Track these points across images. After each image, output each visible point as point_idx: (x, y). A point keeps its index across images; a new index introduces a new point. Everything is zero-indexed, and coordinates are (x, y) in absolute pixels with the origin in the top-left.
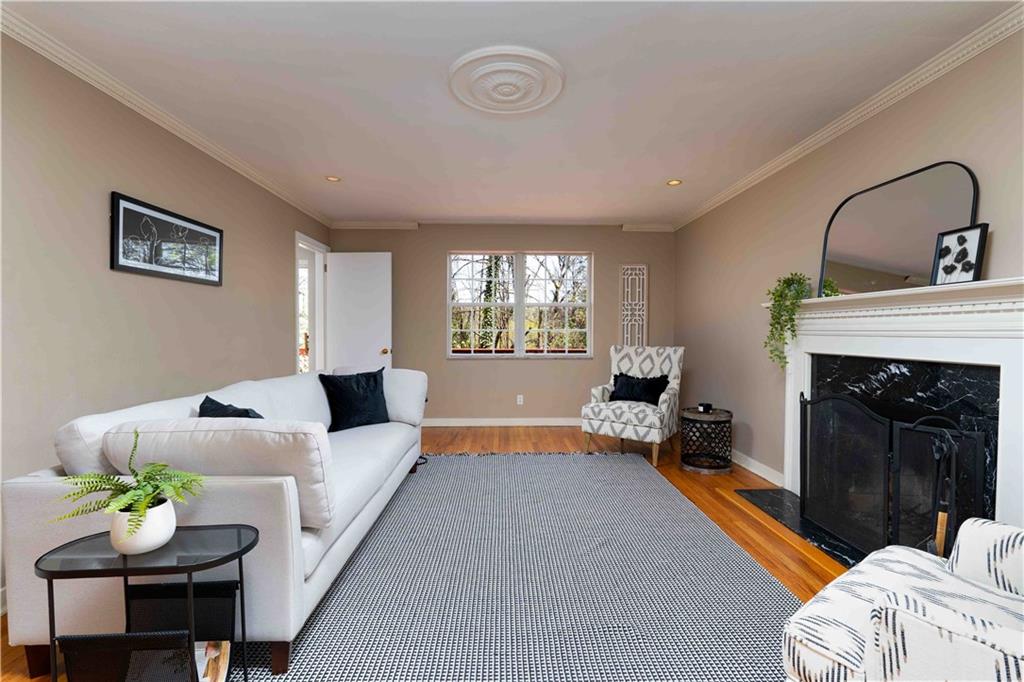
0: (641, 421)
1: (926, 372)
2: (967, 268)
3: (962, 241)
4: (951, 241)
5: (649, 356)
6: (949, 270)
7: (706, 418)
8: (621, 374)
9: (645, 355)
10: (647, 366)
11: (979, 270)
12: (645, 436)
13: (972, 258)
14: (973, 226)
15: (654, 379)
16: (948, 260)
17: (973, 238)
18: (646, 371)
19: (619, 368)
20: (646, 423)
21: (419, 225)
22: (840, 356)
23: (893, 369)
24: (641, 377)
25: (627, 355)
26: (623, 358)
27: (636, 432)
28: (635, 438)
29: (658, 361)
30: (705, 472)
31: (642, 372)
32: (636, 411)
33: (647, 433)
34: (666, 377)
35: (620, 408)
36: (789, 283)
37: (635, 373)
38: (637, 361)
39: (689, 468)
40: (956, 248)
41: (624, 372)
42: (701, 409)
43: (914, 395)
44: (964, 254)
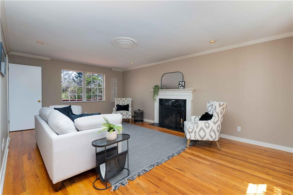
0: (127, 114)
1: (177, 101)
2: (183, 87)
3: (182, 83)
4: (180, 83)
5: (123, 100)
6: (181, 87)
7: (139, 112)
8: (118, 105)
9: (122, 100)
10: (123, 102)
11: (184, 87)
12: (128, 117)
13: (183, 85)
14: (183, 81)
15: (126, 105)
16: (180, 85)
17: (183, 83)
18: (123, 104)
19: (117, 103)
20: (129, 114)
21: (51, 59)
22: (164, 99)
23: (173, 100)
24: (122, 105)
25: (118, 100)
26: (118, 101)
27: (126, 117)
28: (126, 118)
29: (126, 101)
30: (140, 123)
31: (122, 104)
32: (126, 112)
33: (129, 117)
34: (129, 104)
35: (122, 112)
36: (156, 86)
37: (121, 104)
38: (121, 101)
39: (137, 123)
40: (181, 84)
41: (118, 104)
42: (138, 110)
43: (175, 104)
44: (182, 85)
